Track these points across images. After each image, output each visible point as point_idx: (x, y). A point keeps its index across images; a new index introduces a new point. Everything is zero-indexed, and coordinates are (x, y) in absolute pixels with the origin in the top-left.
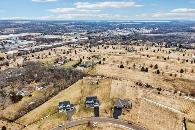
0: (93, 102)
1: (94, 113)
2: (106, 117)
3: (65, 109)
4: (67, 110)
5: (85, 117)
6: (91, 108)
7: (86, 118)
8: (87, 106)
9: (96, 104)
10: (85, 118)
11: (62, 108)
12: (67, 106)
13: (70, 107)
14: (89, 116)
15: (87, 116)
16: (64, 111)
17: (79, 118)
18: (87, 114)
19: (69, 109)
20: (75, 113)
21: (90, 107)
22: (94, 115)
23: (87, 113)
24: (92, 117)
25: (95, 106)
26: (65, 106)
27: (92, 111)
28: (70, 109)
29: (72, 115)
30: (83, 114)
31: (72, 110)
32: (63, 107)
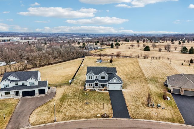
0: (106, 79)
1: (110, 105)
2: (157, 119)
3: (21, 92)
4: (25, 94)
5: (76, 115)
6: (99, 93)
7: (80, 118)
8: (88, 88)
9: (115, 81)
10: (75, 118)
11: (11, 86)
12: (27, 83)
13: (36, 87)
14: (92, 112)
15: (85, 114)
16: (16, 97)
17: (53, 119)
18: (86, 107)
19: (33, 93)
20: (45, 103)
21: (97, 90)
22: (111, 111)
23: (87, 103)
24: (103, 116)
25: (111, 87)
26: (20, 83)
27: (104, 99)
28: (37, 92)
29: (37, 107)
30: (73, 104)
31: (43, 95)
32: (14, 84)
